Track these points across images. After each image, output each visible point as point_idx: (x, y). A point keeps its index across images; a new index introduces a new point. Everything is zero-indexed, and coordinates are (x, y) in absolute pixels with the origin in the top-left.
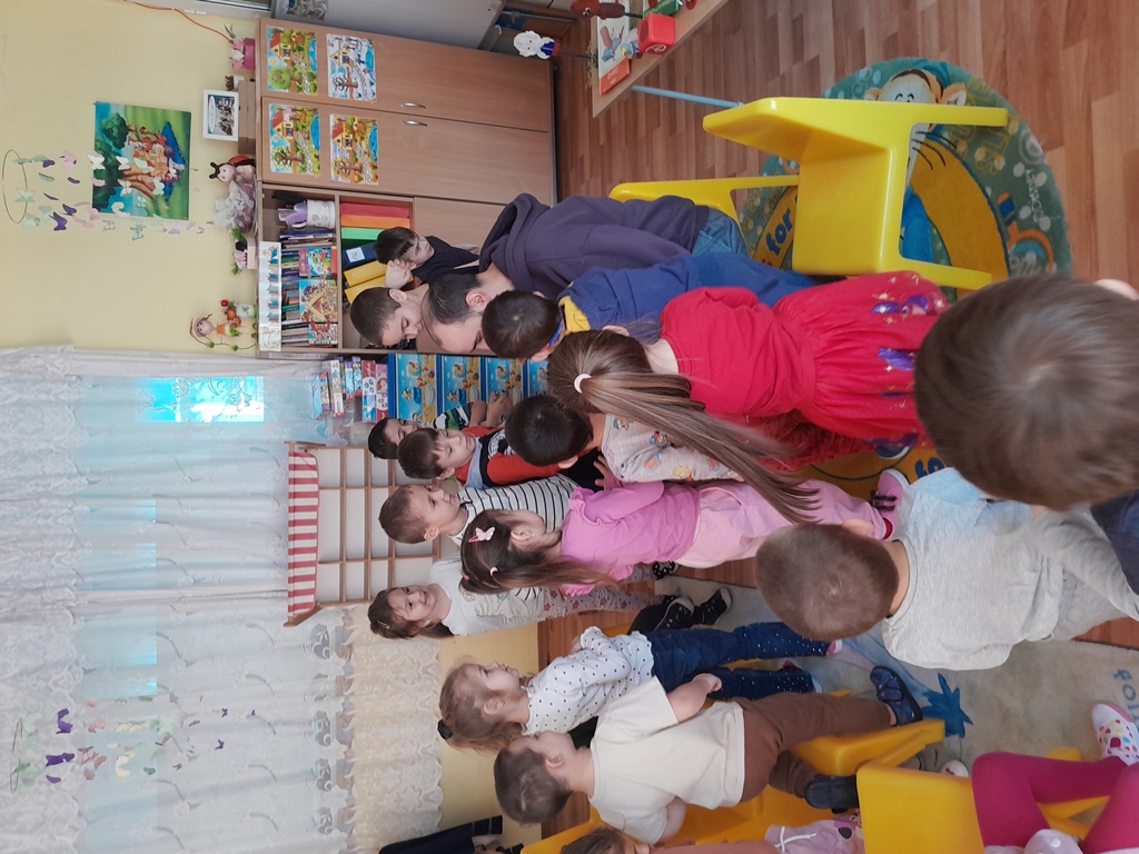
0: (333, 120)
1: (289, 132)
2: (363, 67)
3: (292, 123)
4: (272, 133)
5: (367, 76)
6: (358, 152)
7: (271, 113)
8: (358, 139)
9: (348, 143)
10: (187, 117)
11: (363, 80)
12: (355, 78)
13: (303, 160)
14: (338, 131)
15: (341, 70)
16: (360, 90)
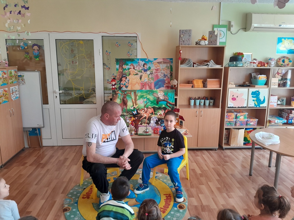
0: (7, 89)
1: (3, 76)
2: (16, 96)
3: (4, 77)
4: (2, 72)
5: (15, 98)
6: (2, 98)
7: (5, 71)
8: (5, 97)
9: (3, 94)
11: (14, 96)
14: (5, 91)
15: (14, 90)
16: (13, 96)
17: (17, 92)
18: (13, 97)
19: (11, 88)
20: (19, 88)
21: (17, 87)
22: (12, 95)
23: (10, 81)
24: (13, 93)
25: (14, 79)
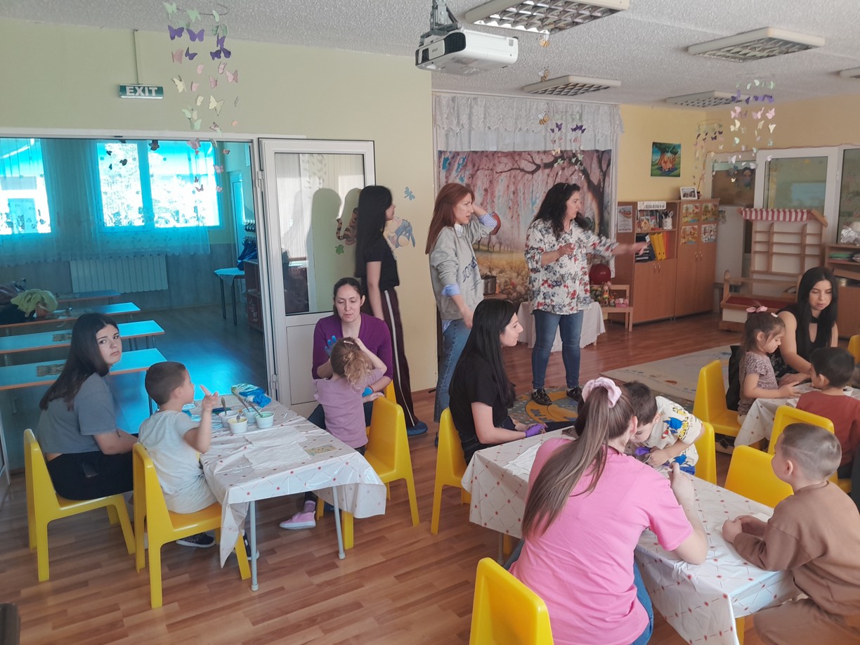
0: (696, 227)
1: (693, 211)
2: (710, 237)
6: (689, 236)
8: (692, 236)
9: (691, 233)
10: (679, 176)
11: (706, 238)
12: (707, 234)
13: (687, 216)
14: (694, 229)
15: (709, 230)
17: (712, 233)
18: (704, 239)
19: (703, 226)
20: (717, 228)
21: (713, 226)
22: (703, 235)
23: (703, 217)
24: (705, 233)
25: (709, 215)
